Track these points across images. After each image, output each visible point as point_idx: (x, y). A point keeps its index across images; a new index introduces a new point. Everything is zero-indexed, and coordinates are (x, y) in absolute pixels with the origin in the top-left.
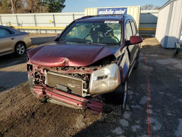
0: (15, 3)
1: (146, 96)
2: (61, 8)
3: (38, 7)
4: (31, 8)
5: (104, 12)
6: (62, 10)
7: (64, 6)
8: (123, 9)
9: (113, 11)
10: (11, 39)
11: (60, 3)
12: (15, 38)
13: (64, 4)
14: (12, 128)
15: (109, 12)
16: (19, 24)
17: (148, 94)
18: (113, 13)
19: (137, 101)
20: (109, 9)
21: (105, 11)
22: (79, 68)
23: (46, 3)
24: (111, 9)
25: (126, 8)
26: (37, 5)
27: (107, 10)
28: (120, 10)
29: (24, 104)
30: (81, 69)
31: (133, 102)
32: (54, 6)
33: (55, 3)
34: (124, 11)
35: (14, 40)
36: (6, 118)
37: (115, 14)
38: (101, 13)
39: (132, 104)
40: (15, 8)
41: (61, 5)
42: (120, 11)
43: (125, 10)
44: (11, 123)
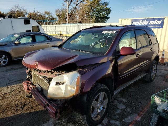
0: (70, 16)
1: (138, 114)
2: (106, 19)
3: (86, 19)
4: (81, 20)
5: (138, 22)
6: (107, 21)
7: (108, 18)
8: (159, 19)
9: (148, 22)
10: (48, 44)
11: (105, 15)
12: (51, 43)
13: (109, 16)
14: (2, 113)
15: (143, 22)
16: (67, 32)
17: (141, 113)
18: (147, 23)
19: (122, 117)
20: (143, 20)
21: (140, 21)
22: (45, 72)
23: (93, 16)
24: (146, 19)
25: (164, 18)
26: (86, 17)
27: (141, 20)
28: (156, 20)
29: (24, 96)
30: (50, 73)
31: (116, 117)
32: (99, 18)
33: (100, 15)
34: (161, 22)
35: (50, 44)
36: (6, 103)
37: (149, 24)
38: (135, 23)
39: (113, 119)
40: (69, 20)
41: (106, 17)
42: (155, 22)
43: (161, 20)
44: (5, 108)
